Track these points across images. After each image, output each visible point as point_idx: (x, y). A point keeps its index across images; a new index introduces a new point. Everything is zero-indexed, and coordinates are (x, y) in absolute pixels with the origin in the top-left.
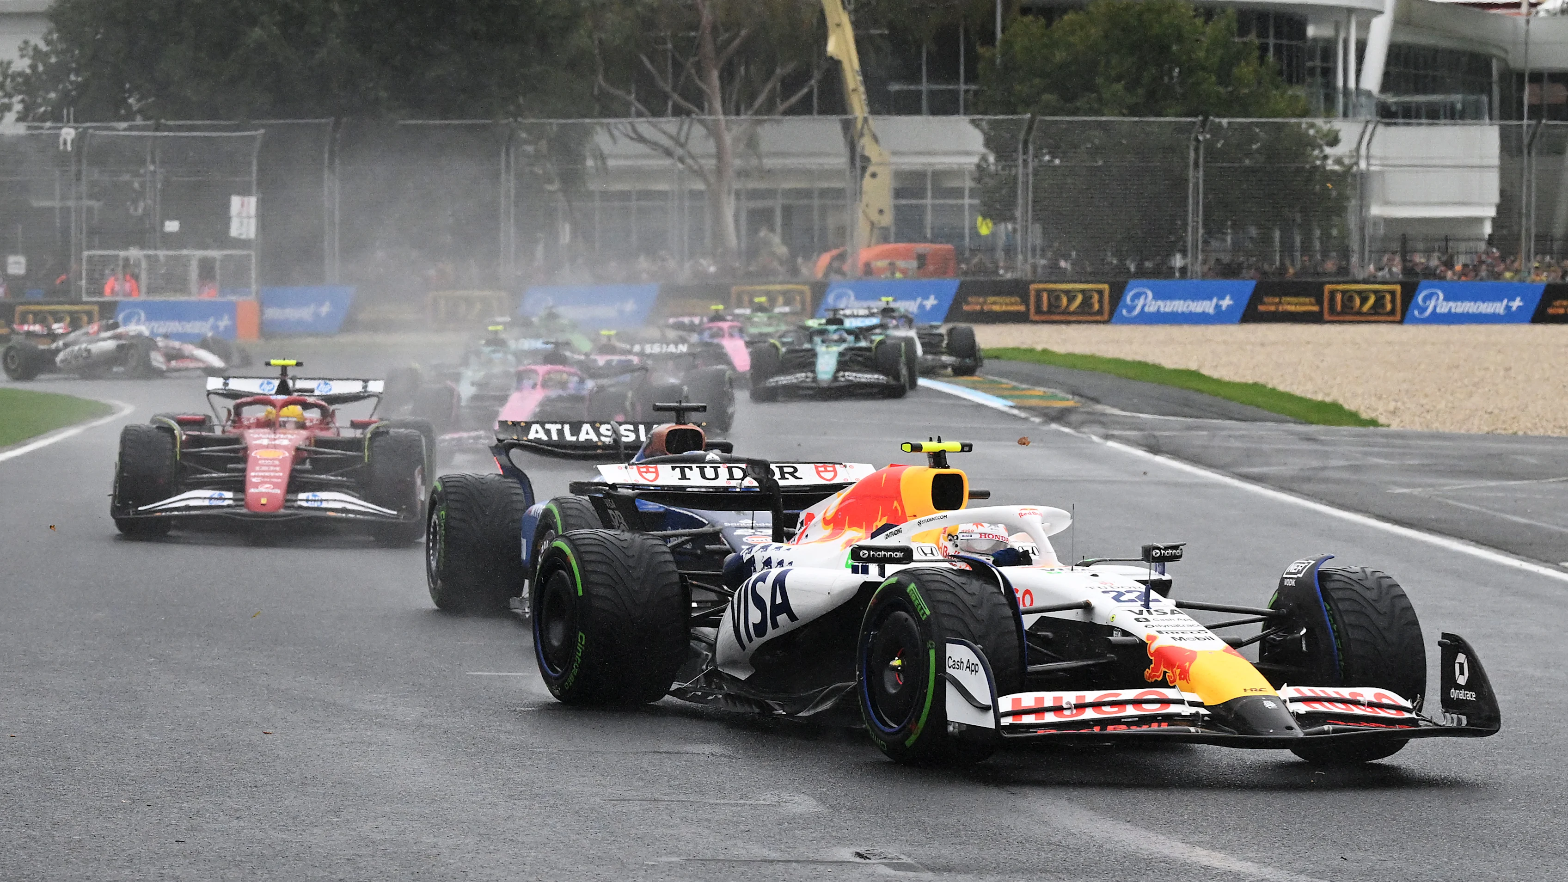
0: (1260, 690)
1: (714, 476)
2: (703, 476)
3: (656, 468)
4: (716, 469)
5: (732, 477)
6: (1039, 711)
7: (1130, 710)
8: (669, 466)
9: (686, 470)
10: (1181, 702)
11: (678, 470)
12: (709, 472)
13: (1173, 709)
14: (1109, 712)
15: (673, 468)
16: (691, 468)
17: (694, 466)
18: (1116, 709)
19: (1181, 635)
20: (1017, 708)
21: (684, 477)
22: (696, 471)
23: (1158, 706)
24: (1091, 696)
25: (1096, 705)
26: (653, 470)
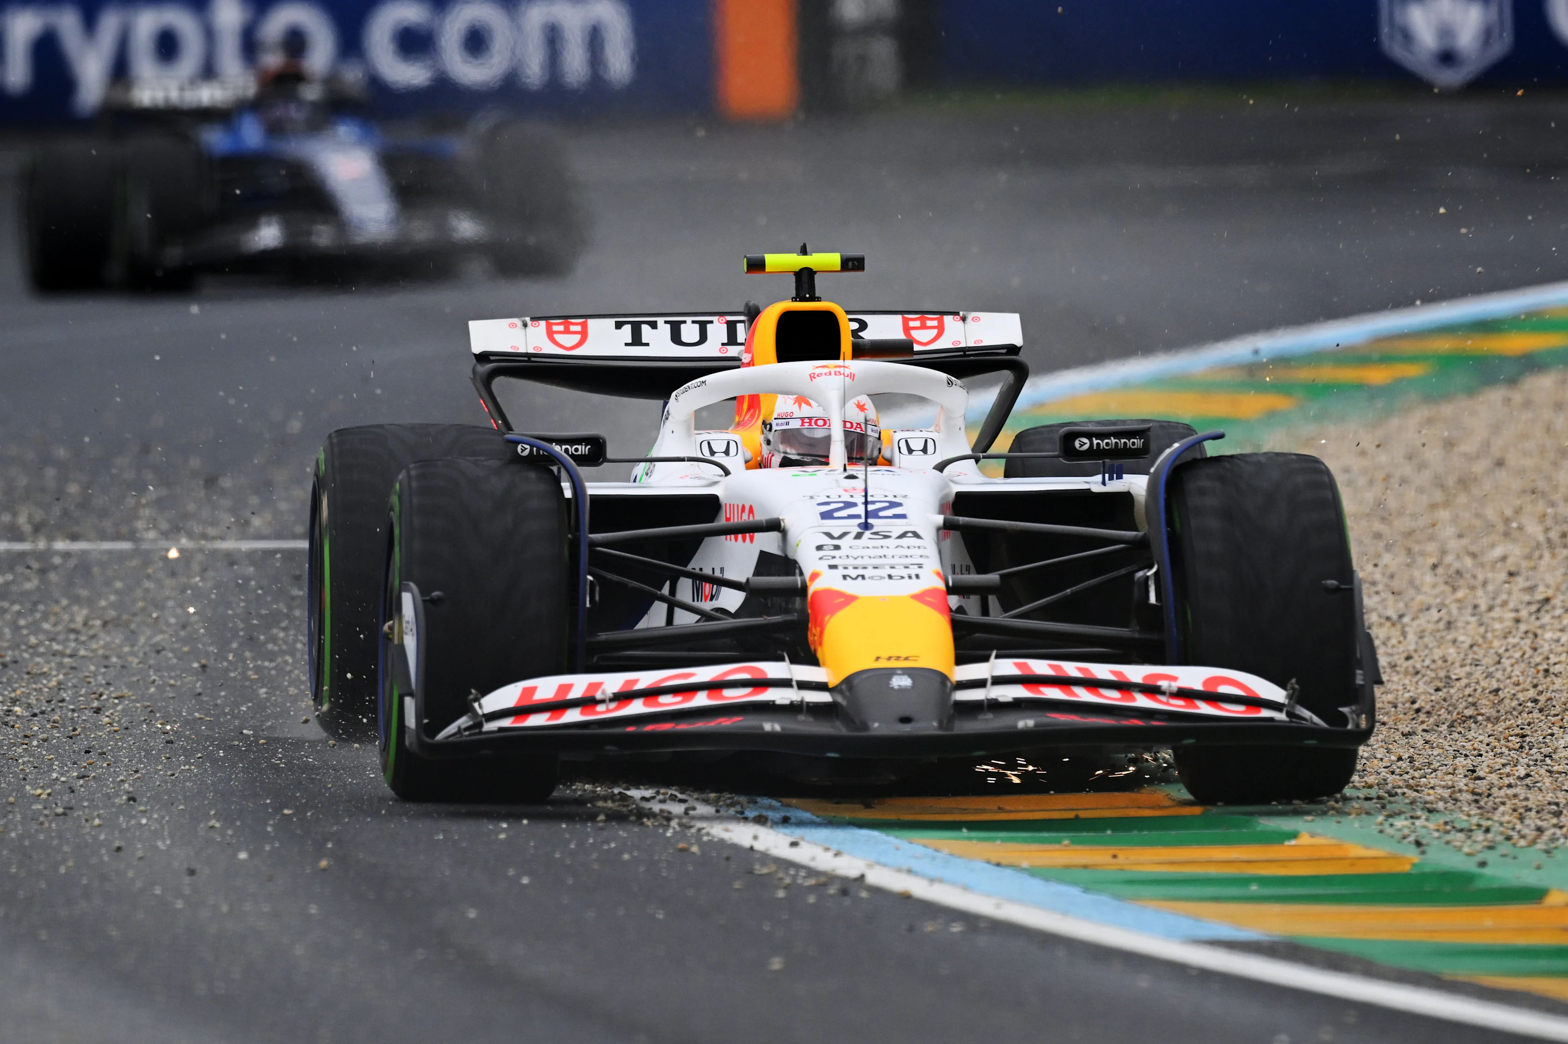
0: (906, 659)
1: (696, 338)
2: (676, 338)
3: (584, 326)
4: (703, 326)
5: (732, 340)
6: (557, 706)
7: (701, 700)
8: (612, 322)
9: (645, 328)
10: (785, 683)
11: (627, 328)
12: (689, 332)
13: (772, 695)
14: (669, 703)
15: (619, 326)
16: (654, 325)
17: (660, 321)
18: (679, 699)
19: (861, 572)
20: (526, 703)
21: (637, 340)
22: (664, 329)
23: (748, 690)
24: (646, 679)
25: (651, 694)
26: (578, 328)
